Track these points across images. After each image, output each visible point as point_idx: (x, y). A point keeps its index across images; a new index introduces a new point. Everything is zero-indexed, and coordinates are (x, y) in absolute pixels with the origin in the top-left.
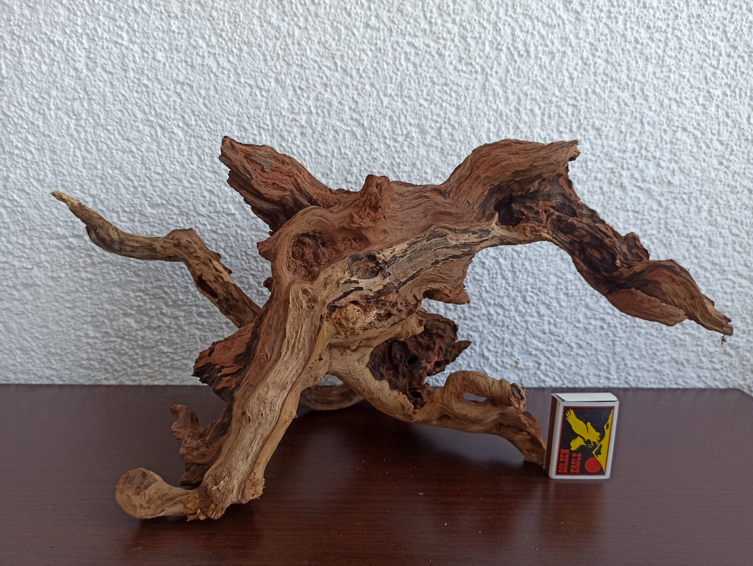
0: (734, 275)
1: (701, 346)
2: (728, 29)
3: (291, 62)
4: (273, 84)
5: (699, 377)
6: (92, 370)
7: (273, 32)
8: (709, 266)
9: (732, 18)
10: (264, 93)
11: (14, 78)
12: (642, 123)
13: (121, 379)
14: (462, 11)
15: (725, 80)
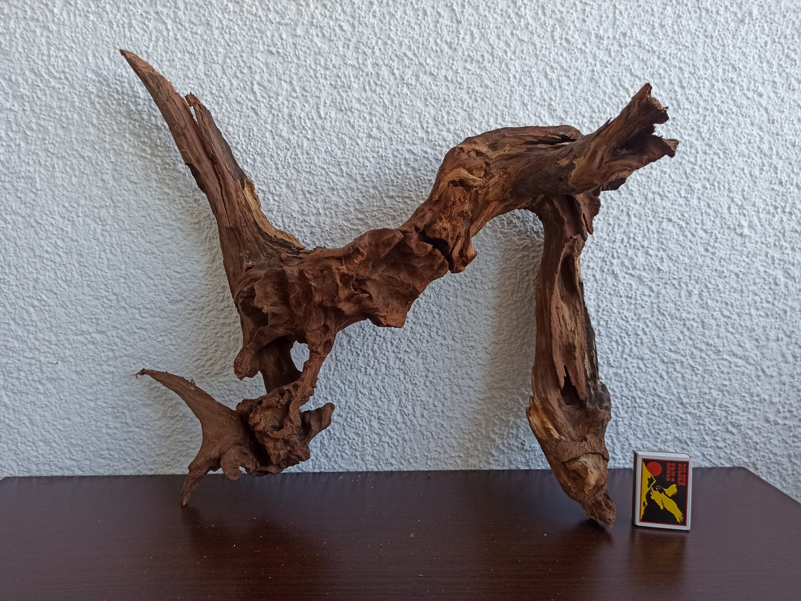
0: (729, 355)
1: (703, 424)
2: (702, 130)
3: (300, 170)
4: (284, 189)
5: (703, 455)
6: (110, 459)
7: (284, 144)
8: (704, 347)
9: (704, 120)
10: (276, 198)
11: (47, 190)
12: (628, 215)
13: (138, 468)
14: (456, 121)
15: (704, 175)
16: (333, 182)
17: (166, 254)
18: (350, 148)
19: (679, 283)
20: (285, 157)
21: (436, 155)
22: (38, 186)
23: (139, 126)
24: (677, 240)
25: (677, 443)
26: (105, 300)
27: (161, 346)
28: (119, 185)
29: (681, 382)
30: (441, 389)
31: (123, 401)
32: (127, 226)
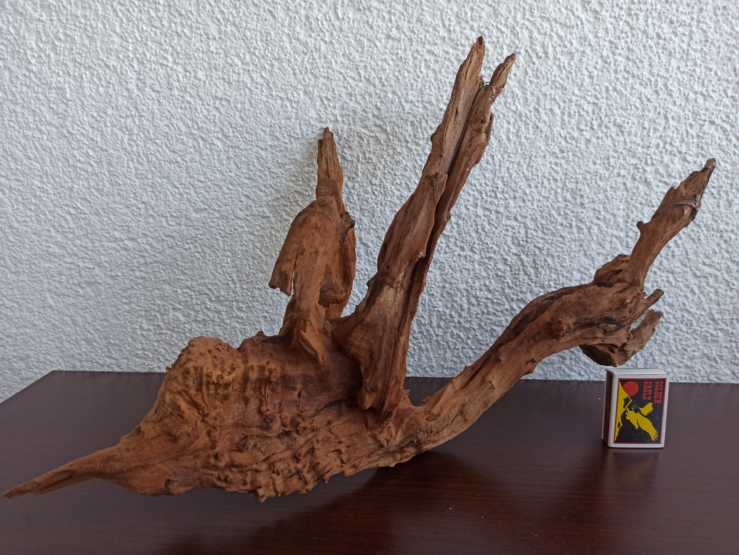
16: (351, 87)
17: (190, 164)
18: (368, 51)
19: (719, 192)
20: (303, 61)
21: (458, 55)
22: (68, 96)
23: (161, 33)
24: (719, 145)
25: (705, 360)
26: (135, 209)
27: (188, 253)
28: (143, 95)
29: (714, 297)
30: (458, 300)
31: (154, 304)
32: (152, 136)
